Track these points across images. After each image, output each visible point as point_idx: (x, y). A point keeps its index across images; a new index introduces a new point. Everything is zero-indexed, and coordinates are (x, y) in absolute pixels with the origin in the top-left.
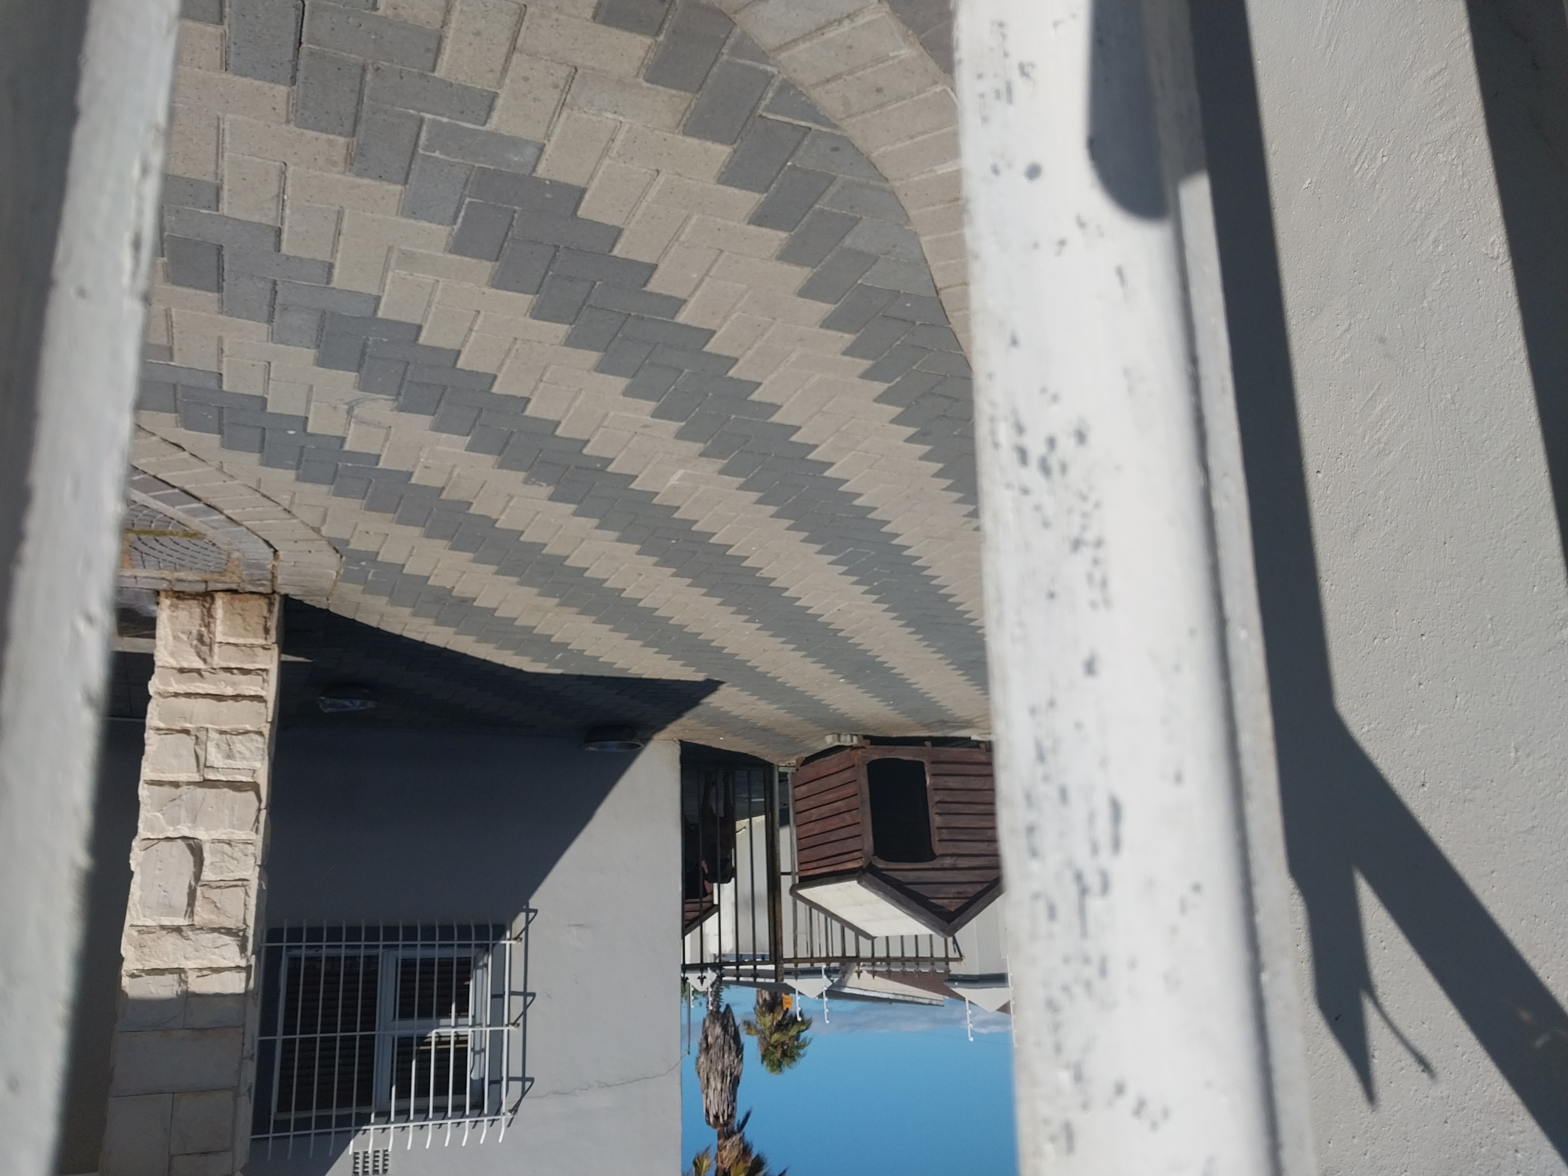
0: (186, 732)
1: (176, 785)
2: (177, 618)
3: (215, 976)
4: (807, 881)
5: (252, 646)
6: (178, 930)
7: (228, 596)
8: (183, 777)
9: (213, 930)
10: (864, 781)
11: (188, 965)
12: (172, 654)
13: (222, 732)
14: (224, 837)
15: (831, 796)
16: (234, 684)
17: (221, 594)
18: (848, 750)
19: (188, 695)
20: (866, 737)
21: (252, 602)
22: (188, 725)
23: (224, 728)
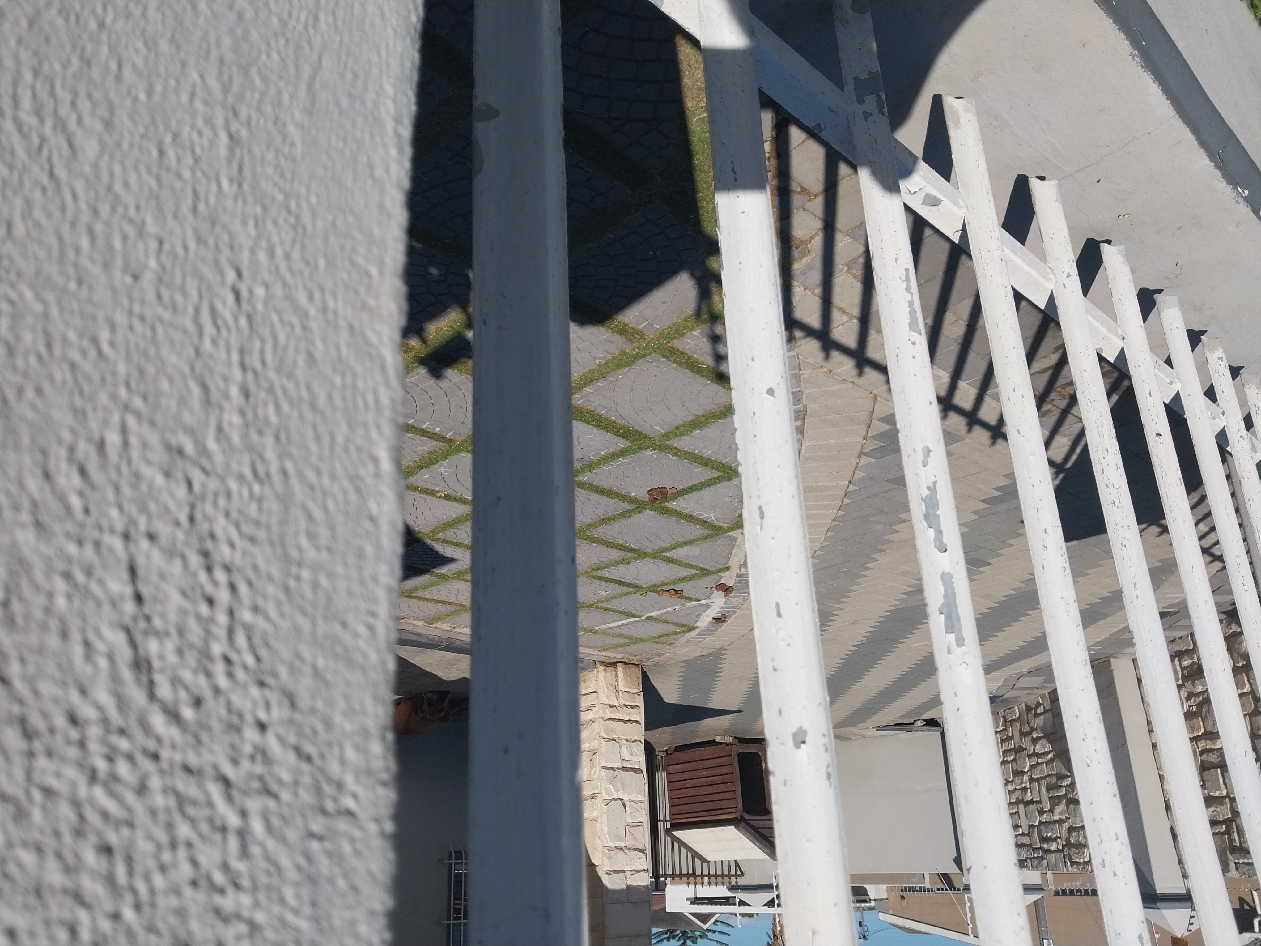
0: (614, 740)
1: (612, 769)
2: (606, 676)
3: (637, 874)
4: (677, 826)
5: (633, 693)
6: (621, 849)
7: (624, 665)
8: (615, 765)
9: (635, 850)
10: (736, 765)
11: (627, 868)
12: (607, 697)
13: (627, 741)
14: (633, 799)
15: (704, 773)
16: (629, 714)
17: (620, 664)
18: (724, 745)
19: (613, 719)
20: (736, 738)
21: (633, 669)
22: (615, 737)
23: (628, 738)
